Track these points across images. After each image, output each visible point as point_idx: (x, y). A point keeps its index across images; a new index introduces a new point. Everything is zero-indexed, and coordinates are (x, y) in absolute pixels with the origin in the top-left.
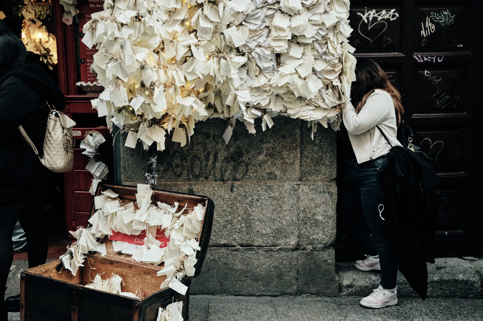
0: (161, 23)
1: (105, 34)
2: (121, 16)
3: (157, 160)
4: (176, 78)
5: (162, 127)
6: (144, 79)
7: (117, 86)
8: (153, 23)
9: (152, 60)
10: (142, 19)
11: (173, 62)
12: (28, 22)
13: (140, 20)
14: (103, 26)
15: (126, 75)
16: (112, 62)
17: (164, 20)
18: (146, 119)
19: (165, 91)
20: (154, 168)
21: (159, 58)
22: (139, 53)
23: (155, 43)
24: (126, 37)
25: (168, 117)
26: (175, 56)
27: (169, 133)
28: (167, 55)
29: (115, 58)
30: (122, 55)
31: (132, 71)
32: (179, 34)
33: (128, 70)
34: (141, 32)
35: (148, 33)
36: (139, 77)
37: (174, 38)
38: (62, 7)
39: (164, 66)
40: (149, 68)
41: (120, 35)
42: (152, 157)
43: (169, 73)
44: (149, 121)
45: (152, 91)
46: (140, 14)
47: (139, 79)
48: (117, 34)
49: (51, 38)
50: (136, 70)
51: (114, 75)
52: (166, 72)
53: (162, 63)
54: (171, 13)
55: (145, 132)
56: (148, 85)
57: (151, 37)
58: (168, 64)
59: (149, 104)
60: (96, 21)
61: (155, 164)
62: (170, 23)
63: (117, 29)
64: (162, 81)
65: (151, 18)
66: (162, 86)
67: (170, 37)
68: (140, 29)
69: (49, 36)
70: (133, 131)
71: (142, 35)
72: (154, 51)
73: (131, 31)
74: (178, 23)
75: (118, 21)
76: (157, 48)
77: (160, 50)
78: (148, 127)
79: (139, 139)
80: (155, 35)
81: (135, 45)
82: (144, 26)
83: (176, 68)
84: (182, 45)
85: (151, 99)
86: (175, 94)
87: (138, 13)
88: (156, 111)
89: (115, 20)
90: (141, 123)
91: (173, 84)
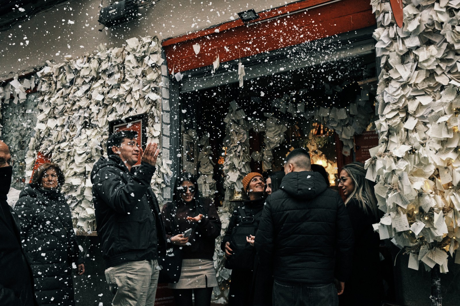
0: (434, 152)
1: (384, 168)
2: (397, 151)
3: (440, 282)
4: (455, 203)
5: (444, 250)
6: (422, 204)
7: (398, 213)
8: (427, 154)
9: (428, 186)
10: (417, 152)
11: (450, 187)
12: (311, 153)
13: (414, 153)
14: (381, 162)
15: (405, 202)
16: (392, 192)
17: (437, 149)
18: (426, 242)
19: (444, 216)
20: (438, 291)
21: (435, 184)
22: (416, 182)
23: (430, 170)
24: (403, 168)
25: (449, 240)
26: (452, 182)
27: (452, 255)
28: (443, 181)
29: (394, 188)
30: (400, 185)
31: (411, 199)
32: (453, 161)
33: (407, 198)
34: (416, 163)
35: (424, 163)
36: (417, 204)
37: (448, 165)
38: (342, 142)
39: (440, 191)
40: (426, 195)
41: (397, 167)
42: (435, 279)
43: (447, 199)
44: (429, 244)
45: (431, 216)
46: (414, 148)
47: (417, 205)
48: (394, 167)
49: (329, 164)
50: (414, 198)
51: (394, 204)
52: (443, 197)
53: (438, 188)
54: (443, 142)
55: (426, 254)
56: (427, 210)
57: (425, 166)
58: (445, 189)
59: (429, 228)
60: (375, 159)
61: (439, 286)
62: (443, 151)
63: (394, 163)
64: (440, 206)
65: (424, 150)
66: (441, 211)
67: (444, 164)
68: (415, 160)
69: (327, 162)
70: (414, 253)
71: (418, 165)
72: (430, 178)
73: (406, 163)
74: (452, 151)
75: (394, 156)
76: (432, 175)
77: (435, 177)
78: (429, 249)
79: (420, 261)
80: (429, 164)
81: (412, 175)
82: (419, 157)
83: (454, 193)
84: (457, 171)
85: (431, 224)
86: (455, 218)
87: (412, 147)
88: (436, 235)
89: (391, 156)
90: (421, 245)
91: (452, 208)
